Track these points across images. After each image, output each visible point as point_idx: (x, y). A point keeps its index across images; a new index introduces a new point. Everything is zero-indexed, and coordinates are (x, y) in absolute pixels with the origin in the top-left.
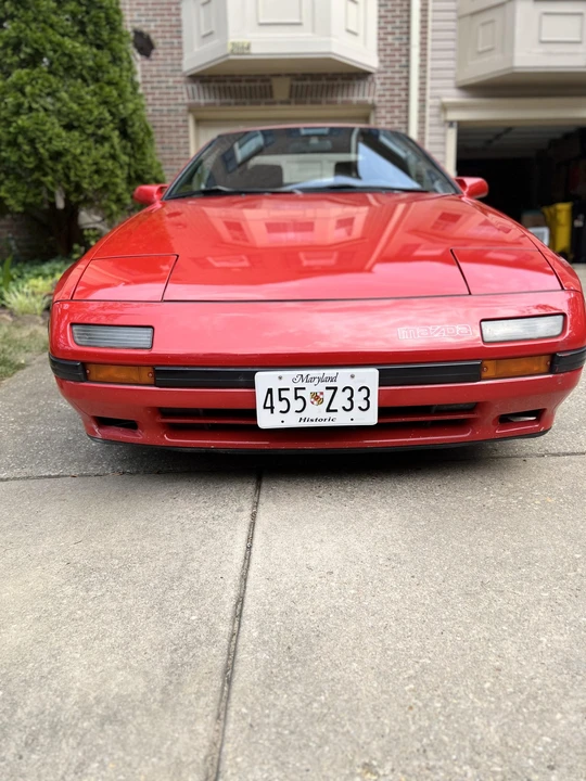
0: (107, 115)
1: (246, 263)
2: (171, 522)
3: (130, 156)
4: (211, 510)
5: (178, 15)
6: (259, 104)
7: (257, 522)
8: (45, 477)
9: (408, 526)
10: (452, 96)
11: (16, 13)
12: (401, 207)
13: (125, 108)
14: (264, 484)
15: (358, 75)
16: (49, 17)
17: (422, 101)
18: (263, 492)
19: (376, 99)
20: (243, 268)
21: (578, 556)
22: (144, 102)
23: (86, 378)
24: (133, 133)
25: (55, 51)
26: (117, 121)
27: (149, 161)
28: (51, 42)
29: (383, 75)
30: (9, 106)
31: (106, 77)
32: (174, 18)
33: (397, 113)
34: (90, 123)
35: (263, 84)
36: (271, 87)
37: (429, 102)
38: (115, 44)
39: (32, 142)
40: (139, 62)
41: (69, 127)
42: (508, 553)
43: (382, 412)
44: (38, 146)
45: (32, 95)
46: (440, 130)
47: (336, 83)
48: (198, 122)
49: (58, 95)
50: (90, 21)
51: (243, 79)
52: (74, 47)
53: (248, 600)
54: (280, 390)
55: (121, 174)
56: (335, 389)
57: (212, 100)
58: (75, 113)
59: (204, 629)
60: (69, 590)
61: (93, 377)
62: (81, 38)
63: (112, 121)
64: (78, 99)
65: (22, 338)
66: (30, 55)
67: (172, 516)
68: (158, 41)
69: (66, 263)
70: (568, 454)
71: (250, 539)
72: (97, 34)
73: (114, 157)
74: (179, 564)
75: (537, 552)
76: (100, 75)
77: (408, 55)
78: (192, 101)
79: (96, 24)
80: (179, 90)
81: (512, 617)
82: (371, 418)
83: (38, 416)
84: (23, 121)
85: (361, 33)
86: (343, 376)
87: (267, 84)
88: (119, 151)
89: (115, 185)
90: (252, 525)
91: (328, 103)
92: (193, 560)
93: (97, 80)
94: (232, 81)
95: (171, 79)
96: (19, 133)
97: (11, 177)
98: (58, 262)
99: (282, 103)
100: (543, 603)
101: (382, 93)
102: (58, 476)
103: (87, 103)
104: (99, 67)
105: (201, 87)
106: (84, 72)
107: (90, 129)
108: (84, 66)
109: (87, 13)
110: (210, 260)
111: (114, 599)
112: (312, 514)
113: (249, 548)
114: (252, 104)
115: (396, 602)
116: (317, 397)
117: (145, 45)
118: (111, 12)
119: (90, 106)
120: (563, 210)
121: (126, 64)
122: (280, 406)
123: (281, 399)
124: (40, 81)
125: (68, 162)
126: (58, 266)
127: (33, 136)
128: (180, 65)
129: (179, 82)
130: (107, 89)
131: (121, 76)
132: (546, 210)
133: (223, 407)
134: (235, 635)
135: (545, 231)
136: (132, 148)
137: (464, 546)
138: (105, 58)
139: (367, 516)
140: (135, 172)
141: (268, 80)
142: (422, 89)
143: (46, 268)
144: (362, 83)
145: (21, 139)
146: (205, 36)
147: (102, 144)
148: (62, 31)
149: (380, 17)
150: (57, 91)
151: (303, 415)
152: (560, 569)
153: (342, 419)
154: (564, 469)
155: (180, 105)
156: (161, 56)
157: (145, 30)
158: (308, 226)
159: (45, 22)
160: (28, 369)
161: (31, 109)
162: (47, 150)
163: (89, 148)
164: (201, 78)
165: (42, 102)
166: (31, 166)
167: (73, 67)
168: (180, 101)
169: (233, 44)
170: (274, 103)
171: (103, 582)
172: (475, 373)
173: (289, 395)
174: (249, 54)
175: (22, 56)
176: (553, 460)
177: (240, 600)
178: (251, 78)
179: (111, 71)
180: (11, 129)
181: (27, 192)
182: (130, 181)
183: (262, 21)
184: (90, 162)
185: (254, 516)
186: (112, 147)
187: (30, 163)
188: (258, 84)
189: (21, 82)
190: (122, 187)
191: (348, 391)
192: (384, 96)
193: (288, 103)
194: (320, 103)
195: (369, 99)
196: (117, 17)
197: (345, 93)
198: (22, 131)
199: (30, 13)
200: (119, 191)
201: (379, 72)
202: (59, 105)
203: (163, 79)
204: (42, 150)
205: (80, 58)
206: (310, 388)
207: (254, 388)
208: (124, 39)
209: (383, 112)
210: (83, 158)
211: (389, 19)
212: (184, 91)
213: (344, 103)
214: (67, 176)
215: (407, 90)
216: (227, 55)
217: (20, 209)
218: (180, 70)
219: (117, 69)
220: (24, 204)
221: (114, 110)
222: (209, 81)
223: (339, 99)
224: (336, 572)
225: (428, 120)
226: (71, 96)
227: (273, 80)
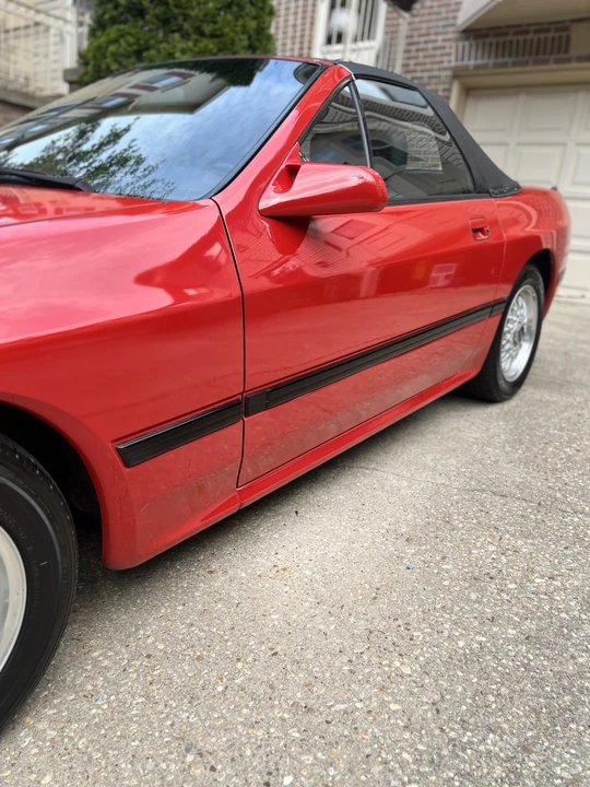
6: (546, 62)
35: (557, 35)
36: (568, 38)
40: (406, 21)
51: (532, 28)
57: (485, 61)
78: (460, 63)
80: (447, 51)
87: (564, 34)
94: (516, 33)
95: (440, 38)
99: (580, 59)
105: (474, 44)
114: (536, 63)
128: (455, 18)
129: (449, 40)
141: (567, 29)
155: (445, 69)
168: (446, 65)
170: (569, 60)
178: (542, 28)
203: (433, 37)
212: (453, 51)
218: (454, 25)
222: (487, 36)
227: (574, 27)
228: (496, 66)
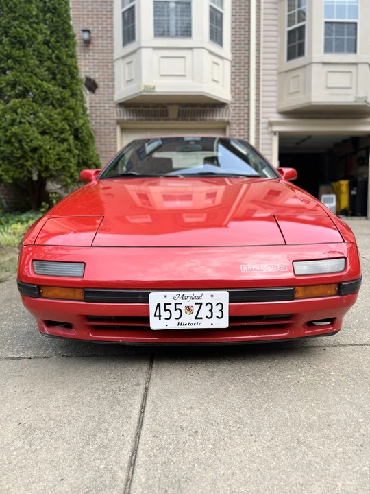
0: (67, 127)
1: (149, 220)
2: (92, 393)
3: (79, 150)
4: (119, 384)
5: (113, 69)
6: (160, 120)
7: (149, 394)
8: (11, 358)
9: (249, 397)
10: (276, 118)
11: (14, 66)
12: (245, 186)
13: (78, 122)
14: (154, 365)
15: (219, 105)
16: (34, 70)
17: (258, 120)
18: (154, 371)
19: (230, 118)
20: (148, 223)
21: (361, 420)
22: (89, 118)
23: (40, 295)
24: (82, 137)
25: (37, 89)
26: (72, 130)
27: (91, 153)
28: (35, 84)
29: (234, 105)
30: (8, 120)
31: (67, 104)
32: (110, 71)
33: (242, 126)
34: (56, 131)
35: (162, 109)
36: (167, 111)
37: (262, 120)
38: (73, 86)
39: (20, 141)
40: (87, 96)
41: (43, 133)
42: (315, 417)
43: (231, 319)
44: (24, 144)
45: (22, 114)
46: (269, 137)
47: (206, 109)
48: (123, 130)
49: (38, 114)
50: (59, 72)
51: (150, 105)
52: (48, 87)
53: (140, 453)
54: (165, 304)
55: (74, 161)
56: (201, 304)
57: (131, 117)
58: (48, 125)
59: (108, 476)
60: (18, 444)
61: (44, 295)
62: (53, 82)
63: (69, 130)
64: (50, 117)
65: (4, 262)
66: (22, 91)
67: (92, 388)
68: (100, 84)
69: (36, 214)
70: (352, 345)
71: (143, 406)
72: (63, 80)
73: (69, 151)
74: (95, 424)
75: (334, 417)
76: (64, 103)
77: (249, 94)
78: (119, 118)
79: (63, 74)
80: (112, 111)
81: (318, 467)
82: (224, 323)
83: (10, 315)
84: (15, 129)
85: (221, 81)
86: (206, 296)
87: (165, 109)
88: (73, 148)
89: (70, 167)
90: (145, 396)
91: (201, 120)
92: (104, 421)
93: (61, 106)
94: (143, 107)
95: (107, 105)
96: (13, 136)
97: (6, 162)
98: (31, 213)
99: (173, 120)
100: (338, 456)
101: (233, 115)
102: (19, 358)
103: (55, 120)
104: (63, 99)
105: (125, 110)
106: (54, 102)
107: (56, 134)
108: (54, 98)
109: (57, 67)
110: (128, 217)
111: (48, 451)
112: (186, 388)
113: (142, 413)
114: (155, 120)
115: (239, 455)
116: (189, 309)
117: (92, 86)
118: (72, 68)
119: (56, 121)
120: (344, 184)
121: (79, 97)
122: (165, 315)
123: (166, 310)
124: (27, 106)
125: (41, 154)
126: (31, 216)
127: (21, 138)
128: (113, 97)
129: (112, 107)
130: (68, 111)
131: (76, 104)
132: (334, 184)
133: (128, 315)
134: (129, 480)
135: (334, 196)
136: (81, 145)
137: (286, 412)
138: (67, 93)
139: (222, 389)
140: (83, 160)
141: (166, 107)
142: (258, 113)
143: (24, 217)
144: (222, 109)
145: (13, 140)
146: (128, 81)
147: (63, 143)
148: (42, 78)
149: (232, 73)
150: (38, 112)
151: (180, 321)
152: (349, 430)
153: (205, 324)
154: (350, 356)
155: (112, 120)
156: (101, 92)
157: (92, 77)
158: (188, 197)
159: (32, 72)
160: (7, 282)
161: (20, 122)
162: (29, 147)
163: (55, 146)
164: (126, 105)
165: (28, 118)
166: (18, 156)
167: (47, 99)
168: (112, 118)
169: (145, 86)
170: (169, 120)
171: (41, 439)
172: (290, 295)
173: (171, 308)
174: (154, 92)
175: (17, 91)
176: (343, 349)
177: (135, 453)
178: (155, 105)
179: (71, 101)
180: (8, 134)
181: (15, 171)
182: (79, 164)
183: (162, 73)
184: (55, 153)
185: (146, 389)
186: (69, 145)
187: (19, 154)
188: (159, 109)
189: (15, 106)
190: (74, 169)
191: (209, 305)
192: (235, 116)
193: (177, 120)
194: (197, 120)
195: (226, 118)
196: (75, 70)
197: (211, 115)
198: (15, 135)
199: (23, 67)
200: (72, 171)
201: (232, 103)
202: (37, 120)
203: (102, 105)
204: (26, 146)
205: (52, 94)
206: (185, 303)
207: (148, 303)
208: (79, 83)
209: (234, 126)
210: (51, 151)
211: (238, 74)
212: (115, 111)
213: (210, 120)
214: (41, 162)
215: (248, 113)
216: (141, 92)
217: (11, 181)
218: (113, 100)
219: (74, 100)
220: (13, 178)
221: (71, 123)
222: (130, 107)
223: (208, 118)
224: (200, 431)
225: (261, 131)
226: (45, 115)
227: (169, 106)
228: (137, 120)
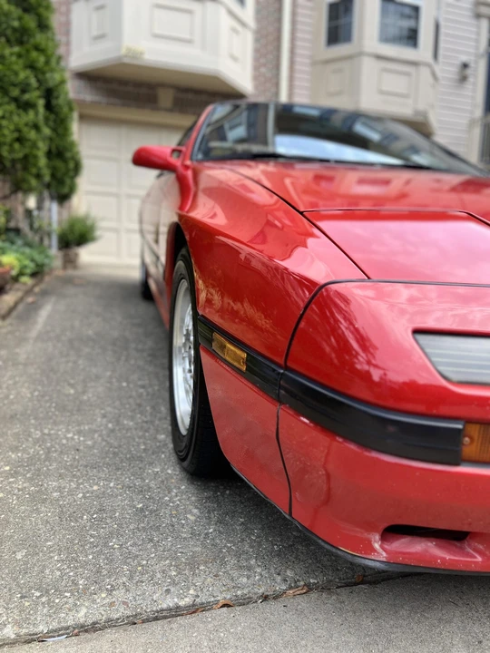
0: (33, 81)
3: (52, 129)
5: (68, 15)
6: (144, 108)
13: (52, 77)
23: (461, 457)
26: (43, 88)
32: (64, 18)
34: (15, 85)
35: (148, 92)
36: (156, 95)
48: (82, 117)
51: (131, 83)
55: (43, 147)
57: (98, 98)
63: (38, 88)
73: (36, 127)
76: (25, 38)
77: (278, 86)
78: (76, 97)
85: (240, 58)
87: (153, 92)
88: (42, 122)
93: (21, 43)
94: (119, 84)
99: (166, 110)
103: (11, 64)
104: (25, 30)
105: (88, 84)
107: (14, 92)
108: (8, 25)
114: (136, 107)
119: (15, 68)
130: (34, 54)
136: (55, 121)
138: (31, 22)
140: (57, 148)
141: (154, 89)
146: (97, 38)
147: (26, 111)
149: (255, 50)
164: (89, 77)
169: (128, 49)
170: (159, 109)
174: (141, 60)
178: (139, 84)
179: (38, 36)
182: (49, 154)
184: (12, 127)
186: (37, 116)
188: (143, 91)
190: (43, 161)
193: (172, 111)
211: (263, 52)
216: (120, 58)
221: (40, 76)
222: (97, 81)
227: (158, 89)
228: (107, 103)
